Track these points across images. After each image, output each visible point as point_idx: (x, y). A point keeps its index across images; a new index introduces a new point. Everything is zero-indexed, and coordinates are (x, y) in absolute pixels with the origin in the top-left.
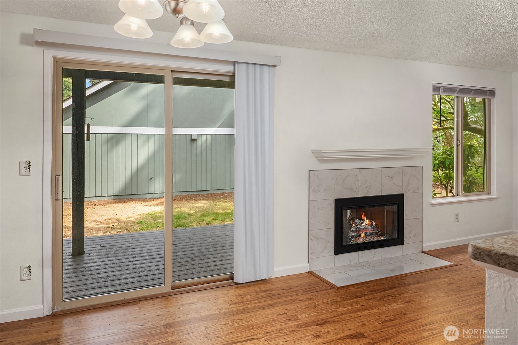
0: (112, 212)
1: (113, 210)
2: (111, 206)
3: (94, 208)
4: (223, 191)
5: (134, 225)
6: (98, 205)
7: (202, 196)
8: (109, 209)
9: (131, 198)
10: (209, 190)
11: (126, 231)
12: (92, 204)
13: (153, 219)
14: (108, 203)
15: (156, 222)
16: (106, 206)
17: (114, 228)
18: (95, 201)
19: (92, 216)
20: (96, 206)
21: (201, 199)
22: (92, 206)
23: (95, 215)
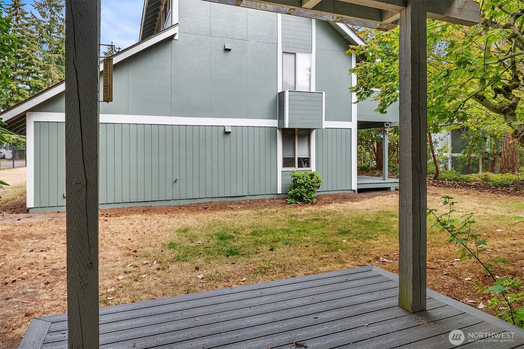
0: (131, 227)
1: (131, 224)
2: (128, 217)
3: (106, 221)
4: (262, 197)
5: (164, 250)
6: (110, 216)
7: (238, 203)
8: (126, 222)
9: (151, 206)
10: (246, 196)
11: (155, 262)
12: (103, 215)
13: (189, 239)
14: (123, 213)
15: (194, 245)
16: (121, 217)
17: (137, 256)
18: (106, 210)
19: (104, 234)
20: (109, 217)
21: (239, 207)
22: (103, 217)
23: (107, 232)
